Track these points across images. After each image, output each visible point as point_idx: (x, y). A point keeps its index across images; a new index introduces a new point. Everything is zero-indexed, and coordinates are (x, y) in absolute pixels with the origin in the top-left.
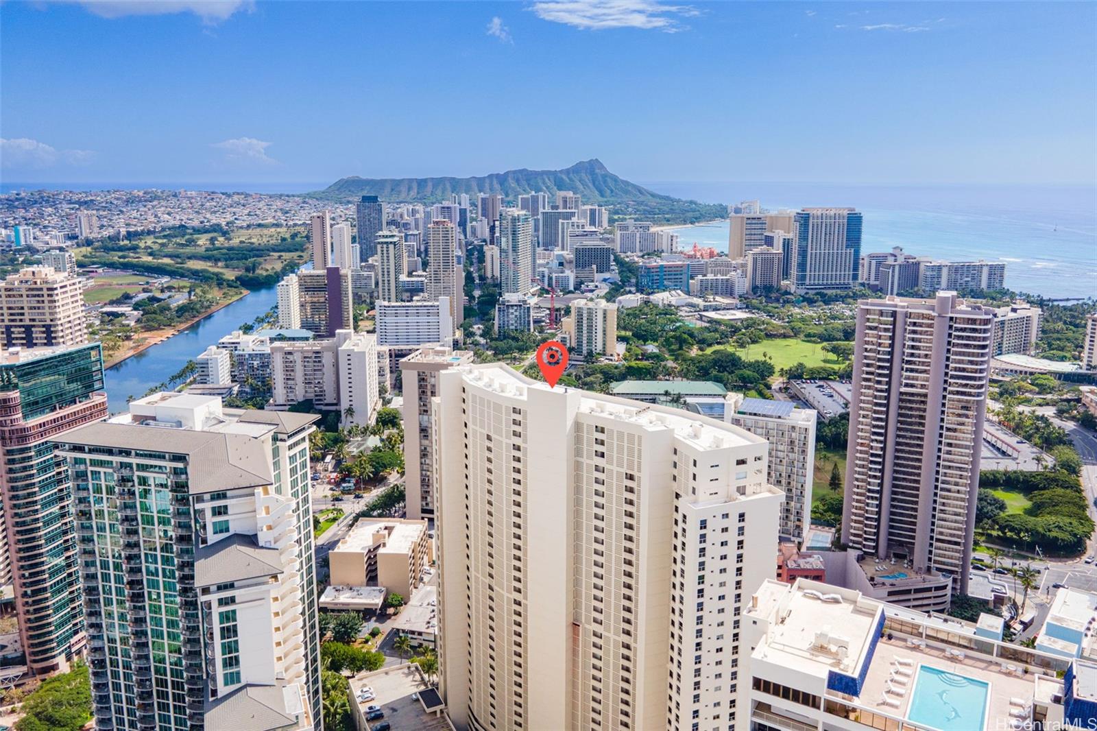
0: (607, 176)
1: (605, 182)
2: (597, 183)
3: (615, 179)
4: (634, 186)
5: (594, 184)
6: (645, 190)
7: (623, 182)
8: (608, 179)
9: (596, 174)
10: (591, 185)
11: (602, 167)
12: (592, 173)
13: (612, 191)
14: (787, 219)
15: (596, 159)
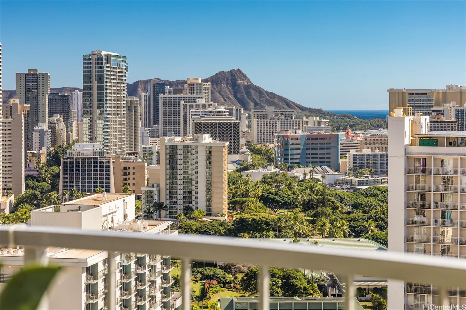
0: (250, 87)
1: (248, 94)
2: (239, 96)
3: (259, 91)
4: (281, 98)
5: (236, 96)
6: (294, 103)
7: (268, 93)
8: (253, 92)
9: (239, 85)
10: (232, 97)
11: (244, 77)
12: (234, 85)
13: (256, 104)
14: (459, 94)
15: (239, 69)
